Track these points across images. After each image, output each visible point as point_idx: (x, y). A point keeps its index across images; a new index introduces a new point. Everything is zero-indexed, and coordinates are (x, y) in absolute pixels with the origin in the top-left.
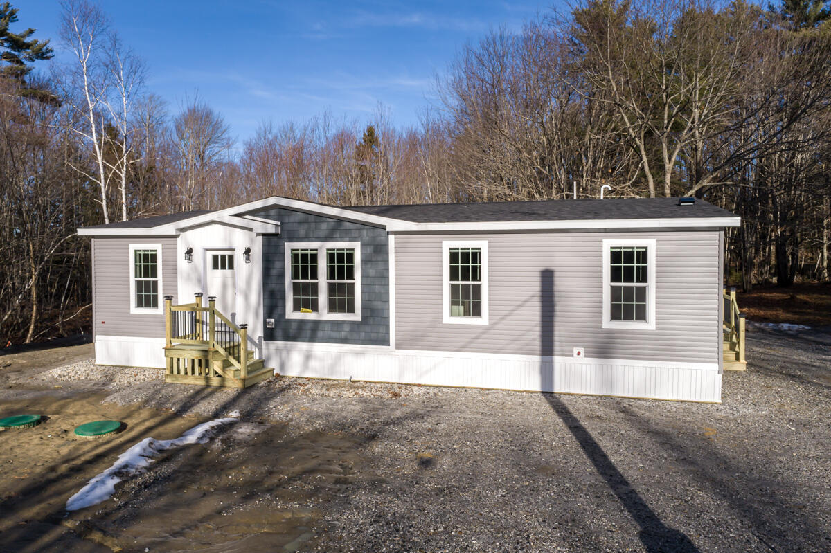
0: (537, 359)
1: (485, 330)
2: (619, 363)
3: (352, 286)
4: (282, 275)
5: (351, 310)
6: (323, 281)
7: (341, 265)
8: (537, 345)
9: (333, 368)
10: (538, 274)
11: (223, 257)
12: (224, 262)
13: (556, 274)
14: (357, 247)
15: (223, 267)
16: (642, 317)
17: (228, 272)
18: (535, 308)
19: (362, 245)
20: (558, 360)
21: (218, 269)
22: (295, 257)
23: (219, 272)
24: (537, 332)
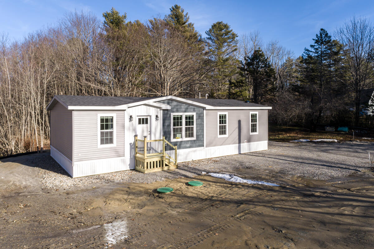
0: (237, 145)
1: (227, 138)
2: (252, 143)
3: (192, 128)
4: (169, 125)
5: (192, 136)
6: (184, 127)
7: (189, 120)
8: (237, 141)
9: (186, 158)
10: (238, 121)
11: (143, 119)
12: (143, 121)
13: (241, 121)
14: (194, 114)
15: (143, 123)
16: (256, 131)
17: (145, 125)
18: (237, 130)
19: (196, 114)
20: (242, 144)
21: (141, 124)
22: (174, 118)
23: (141, 125)
24: (237, 137)
